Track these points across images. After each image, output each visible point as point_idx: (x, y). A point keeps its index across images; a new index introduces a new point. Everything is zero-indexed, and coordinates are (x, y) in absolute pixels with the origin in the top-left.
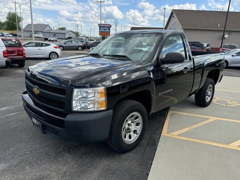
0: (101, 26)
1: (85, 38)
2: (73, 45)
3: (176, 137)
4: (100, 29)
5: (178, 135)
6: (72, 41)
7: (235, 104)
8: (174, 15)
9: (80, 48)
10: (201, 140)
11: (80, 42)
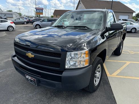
0: (37, 9)
1: (25, 16)
2: (21, 21)
3: (116, 76)
4: (36, 11)
5: (117, 75)
6: (20, 19)
7: (133, 52)
8: (81, 2)
9: (25, 23)
10: (131, 76)
11: (25, 19)
